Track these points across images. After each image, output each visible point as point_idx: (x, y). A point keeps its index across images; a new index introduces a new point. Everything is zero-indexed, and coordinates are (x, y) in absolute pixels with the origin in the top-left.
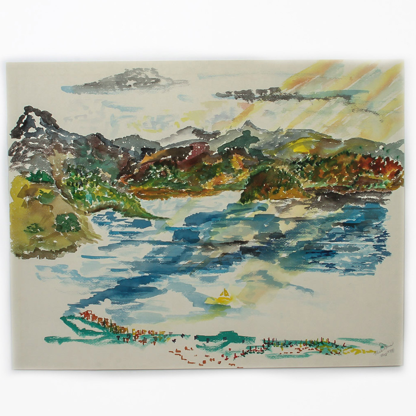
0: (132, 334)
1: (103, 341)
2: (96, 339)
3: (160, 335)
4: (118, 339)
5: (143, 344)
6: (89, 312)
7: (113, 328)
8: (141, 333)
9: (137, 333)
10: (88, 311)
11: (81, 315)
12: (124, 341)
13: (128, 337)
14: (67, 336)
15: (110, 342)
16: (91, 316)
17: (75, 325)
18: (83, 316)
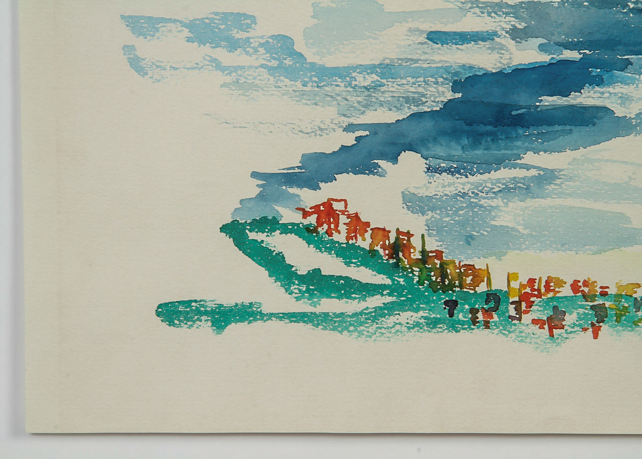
0: (507, 294)
1: (391, 320)
2: (361, 313)
3: (618, 297)
4: (451, 315)
5: (552, 335)
6: (337, 206)
7: (430, 270)
8: (543, 290)
9: (528, 290)
10: (329, 200)
11: (304, 217)
12: (474, 321)
13: (492, 304)
14: (247, 302)
15: (417, 325)
16: (343, 219)
17: (280, 257)
18: (312, 220)
